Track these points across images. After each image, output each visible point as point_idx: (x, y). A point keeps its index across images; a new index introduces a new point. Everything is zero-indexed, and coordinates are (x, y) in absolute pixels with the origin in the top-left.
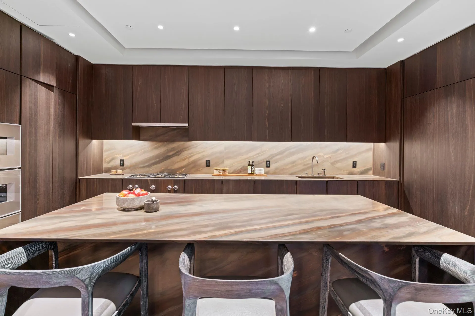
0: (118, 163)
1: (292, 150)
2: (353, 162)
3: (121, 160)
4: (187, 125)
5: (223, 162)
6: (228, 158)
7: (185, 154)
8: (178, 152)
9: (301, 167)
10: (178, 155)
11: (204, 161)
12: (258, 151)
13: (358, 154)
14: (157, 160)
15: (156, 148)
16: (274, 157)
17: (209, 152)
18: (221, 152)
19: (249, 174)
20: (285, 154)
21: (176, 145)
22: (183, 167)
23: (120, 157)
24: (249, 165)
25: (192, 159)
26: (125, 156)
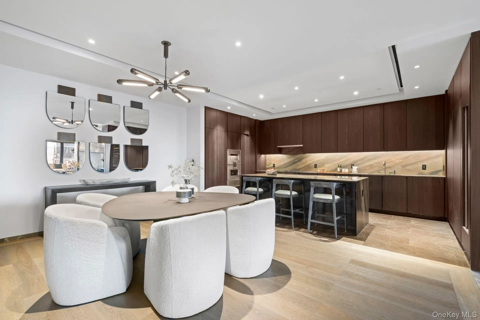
0: (272, 165)
1: (369, 158)
2: (423, 165)
3: (273, 164)
4: (302, 145)
5: (324, 165)
6: (327, 163)
7: (304, 161)
8: (300, 160)
9: (377, 169)
10: (300, 161)
11: (314, 164)
12: (346, 159)
13: (428, 159)
14: (290, 164)
15: (289, 158)
16: (357, 162)
17: (316, 159)
18: (323, 160)
19: (338, 172)
20: (364, 160)
21: (299, 156)
22: (302, 168)
23: (273, 163)
24: (339, 167)
25: (307, 164)
26: (275, 162)
